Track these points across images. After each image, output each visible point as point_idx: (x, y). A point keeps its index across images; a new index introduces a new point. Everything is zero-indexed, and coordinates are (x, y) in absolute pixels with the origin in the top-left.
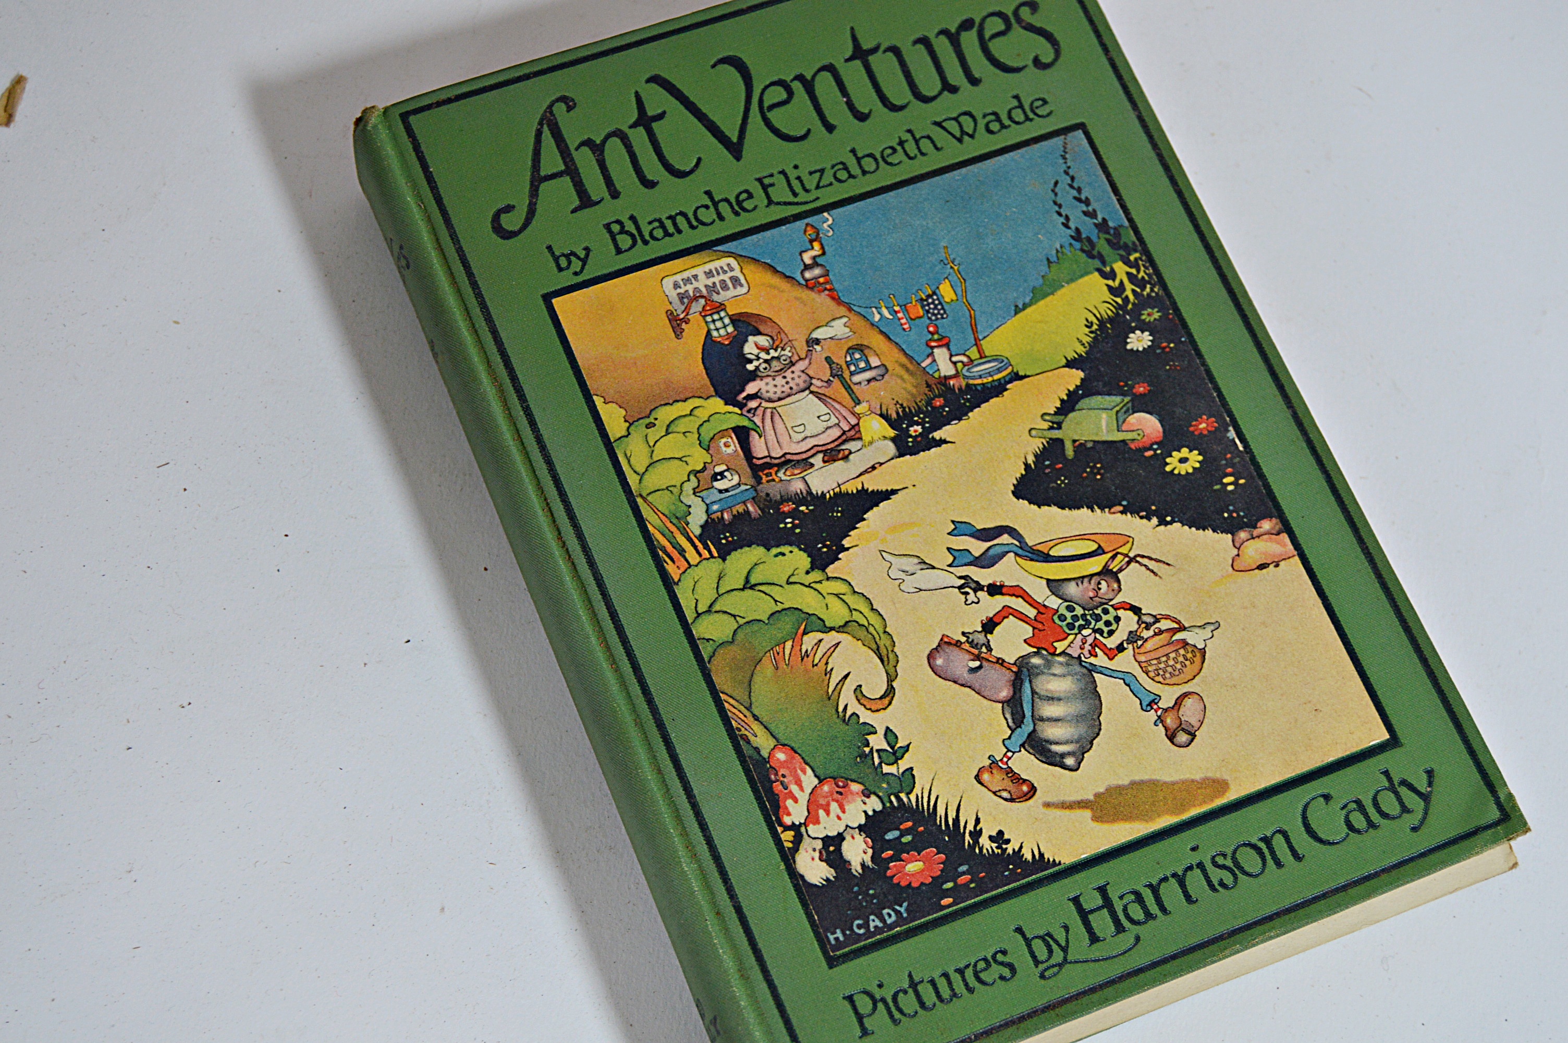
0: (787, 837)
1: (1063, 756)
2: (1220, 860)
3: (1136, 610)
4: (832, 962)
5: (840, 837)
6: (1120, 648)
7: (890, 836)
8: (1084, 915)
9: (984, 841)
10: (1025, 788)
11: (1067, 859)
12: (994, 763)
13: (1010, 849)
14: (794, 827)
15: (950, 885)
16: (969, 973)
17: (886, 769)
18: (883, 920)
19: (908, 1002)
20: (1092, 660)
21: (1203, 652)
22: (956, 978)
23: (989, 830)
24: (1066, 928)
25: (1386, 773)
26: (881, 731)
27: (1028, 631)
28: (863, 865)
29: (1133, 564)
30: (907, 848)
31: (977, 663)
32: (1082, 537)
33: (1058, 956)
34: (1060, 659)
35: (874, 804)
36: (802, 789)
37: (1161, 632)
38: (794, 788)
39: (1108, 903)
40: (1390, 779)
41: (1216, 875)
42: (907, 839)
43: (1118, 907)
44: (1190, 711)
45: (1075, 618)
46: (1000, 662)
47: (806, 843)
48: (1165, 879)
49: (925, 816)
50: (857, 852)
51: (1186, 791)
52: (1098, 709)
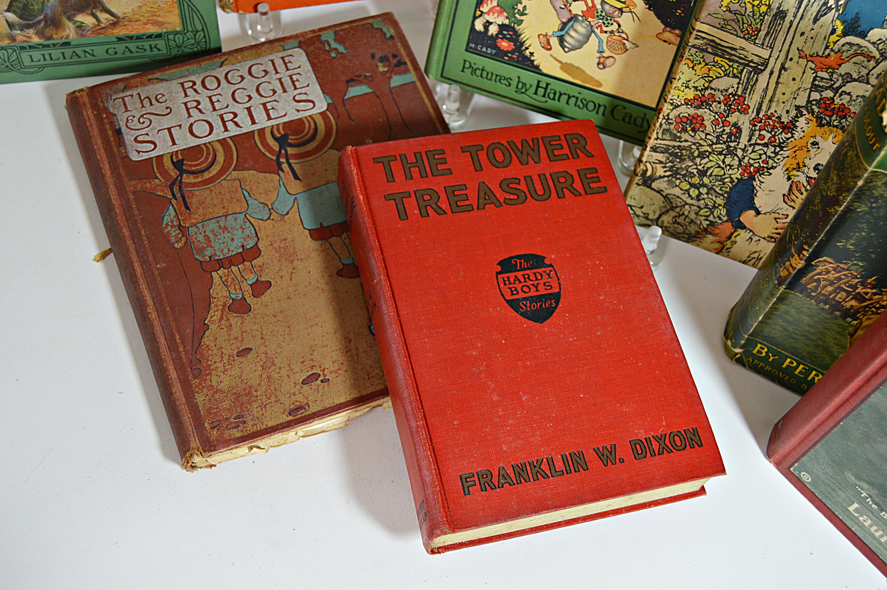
0: (478, 13)
1: (566, 47)
2: (583, 101)
3: (619, 26)
4: (466, 50)
5: (491, 23)
6: (606, 32)
7: (505, 32)
8: (538, 86)
9: (527, 53)
10: (549, 47)
11: (545, 71)
12: (546, 35)
13: (532, 58)
14: (482, 12)
15: (510, 55)
16: (498, 78)
17: (517, 15)
18: (487, 49)
19: (478, 72)
20: (595, 29)
21: (627, 50)
22: (494, 76)
23: (531, 50)
24: (531, 86)
25: (645, 114)
26: (523, 5)
27: (585, 9)
28: (492, 35)
29: (630, 14)
30: (507, 38)
31: (563, 7)
33: (523, 90)
34: (587, 23)
35: (507, 22)
36: (491, 4)
37: (620, 36)
38: (489, 2)
39: (546, 89)
40: (645, 117)
41: (579, 103)
42: (508, 36)
43: (548, 91)
44: (609, 62)
45: (601, 15)
46: (570, 11)
47: (481, 18)
48: (565, 94)
49: (517, 35)
50: (493, 30)
51: (591, 79)
52: (585, 43)
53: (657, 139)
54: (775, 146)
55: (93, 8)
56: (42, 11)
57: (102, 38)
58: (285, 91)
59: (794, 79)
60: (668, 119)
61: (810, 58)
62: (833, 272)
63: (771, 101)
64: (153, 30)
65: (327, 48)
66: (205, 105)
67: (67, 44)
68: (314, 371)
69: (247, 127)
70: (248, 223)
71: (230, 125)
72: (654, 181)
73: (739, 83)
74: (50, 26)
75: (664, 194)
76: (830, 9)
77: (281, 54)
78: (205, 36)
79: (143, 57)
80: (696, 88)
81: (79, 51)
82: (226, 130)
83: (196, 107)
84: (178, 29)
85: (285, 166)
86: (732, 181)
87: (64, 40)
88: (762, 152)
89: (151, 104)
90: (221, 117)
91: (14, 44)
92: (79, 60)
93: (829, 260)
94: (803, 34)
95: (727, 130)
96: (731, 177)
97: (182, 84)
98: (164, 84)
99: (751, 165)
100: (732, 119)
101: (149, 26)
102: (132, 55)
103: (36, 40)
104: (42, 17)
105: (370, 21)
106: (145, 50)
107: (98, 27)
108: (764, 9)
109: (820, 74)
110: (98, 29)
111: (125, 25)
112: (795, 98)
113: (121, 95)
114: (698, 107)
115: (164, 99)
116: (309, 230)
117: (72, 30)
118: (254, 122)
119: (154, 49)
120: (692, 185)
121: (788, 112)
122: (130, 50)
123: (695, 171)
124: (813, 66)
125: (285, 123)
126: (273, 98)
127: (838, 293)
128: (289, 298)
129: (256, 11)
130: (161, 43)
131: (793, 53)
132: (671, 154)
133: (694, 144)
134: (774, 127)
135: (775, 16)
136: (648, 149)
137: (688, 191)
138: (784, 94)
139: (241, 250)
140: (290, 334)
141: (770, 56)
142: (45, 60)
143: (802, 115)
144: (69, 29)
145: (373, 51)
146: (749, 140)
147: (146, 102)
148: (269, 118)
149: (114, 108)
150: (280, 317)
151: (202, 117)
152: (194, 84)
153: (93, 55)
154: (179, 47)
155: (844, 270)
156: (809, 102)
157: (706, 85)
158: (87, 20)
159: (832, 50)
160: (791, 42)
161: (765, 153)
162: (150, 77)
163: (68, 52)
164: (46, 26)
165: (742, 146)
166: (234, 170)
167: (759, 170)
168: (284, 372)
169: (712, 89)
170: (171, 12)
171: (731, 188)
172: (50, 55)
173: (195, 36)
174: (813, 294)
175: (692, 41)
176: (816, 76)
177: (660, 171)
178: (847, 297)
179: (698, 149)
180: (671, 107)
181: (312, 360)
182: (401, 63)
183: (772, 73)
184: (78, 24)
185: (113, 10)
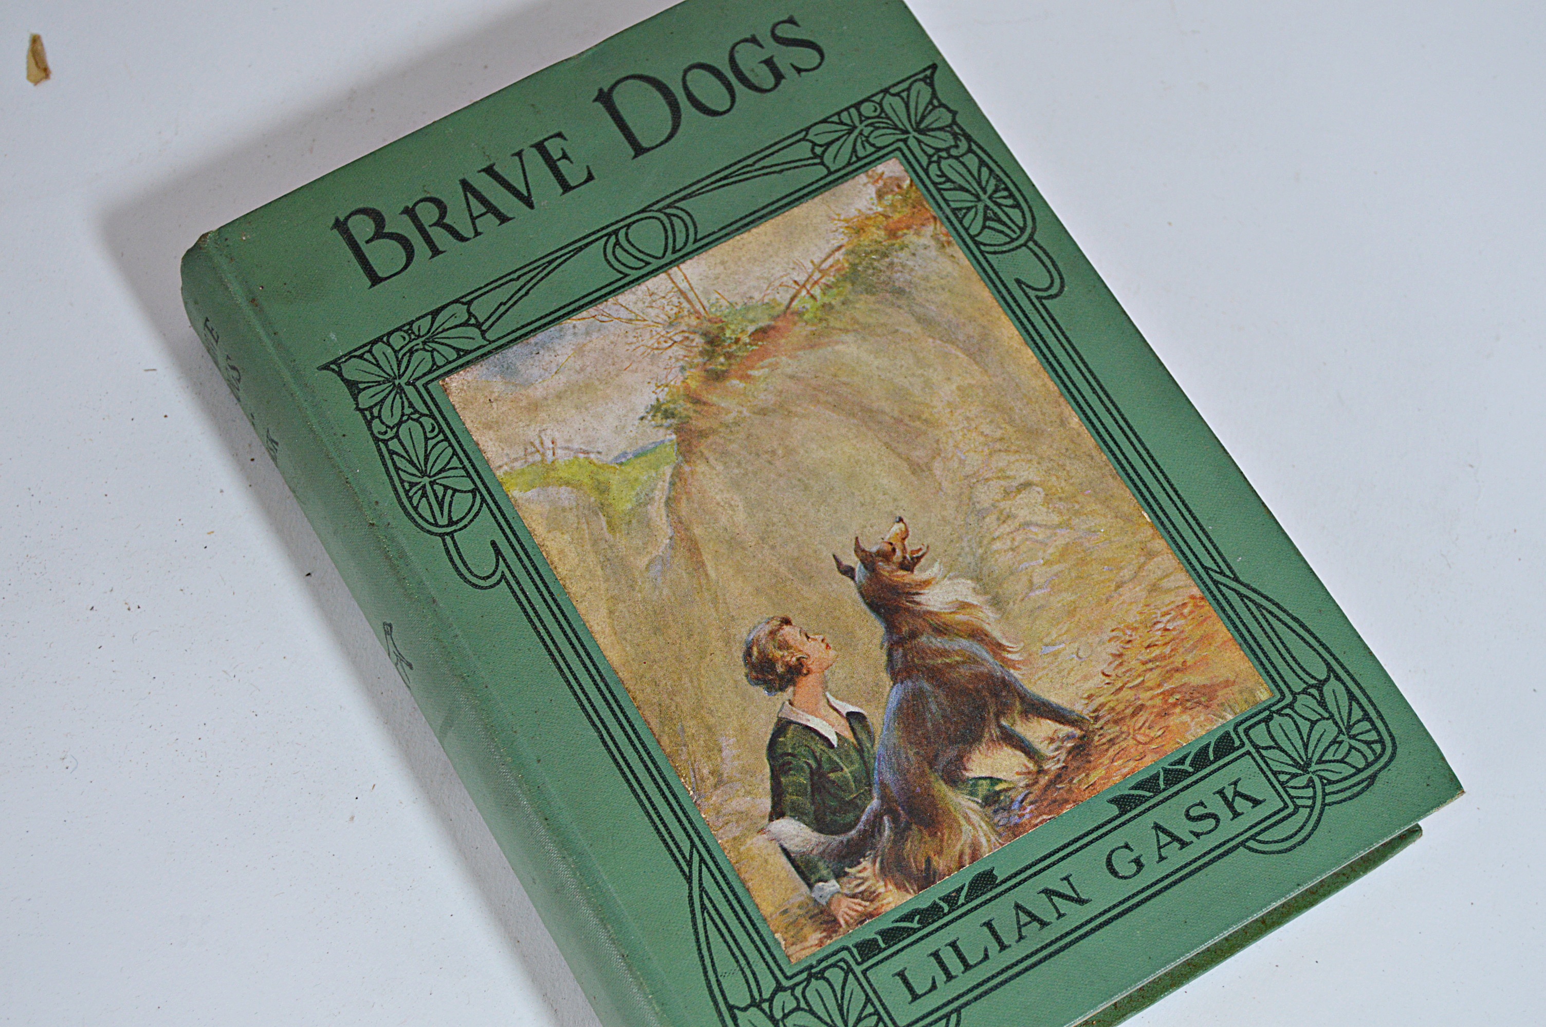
55: (997, 716)
56: (865, 778)
57: (1075, 819)
64: (1195, 727)
67: (985, 878)
74: (908, 827)
78: (1352, 697)
81: (1030, 898)
84: (1263, 697)
87: (971, 873)
91: (836, 943)
92: (1049, 934)
101: (1178, 718)
102: (1189, 853)
103: (892, 899)
104: (875, 803)
106: (1217, 818)
107: (1044, 780)
110: (1048, 790)
111: (1112, 742)
117: (975, 818)
122: (1174, 838)
130: (1246, 773)
142: (950, 977)
144: (968, 819)
158: (1000, 764)
163: (1002, 915)
164: (900, 834)
170: (1207, 639)
172: (955, 948)
173: (1322, 703)
184: (984, 788)
185: (1054, 698)
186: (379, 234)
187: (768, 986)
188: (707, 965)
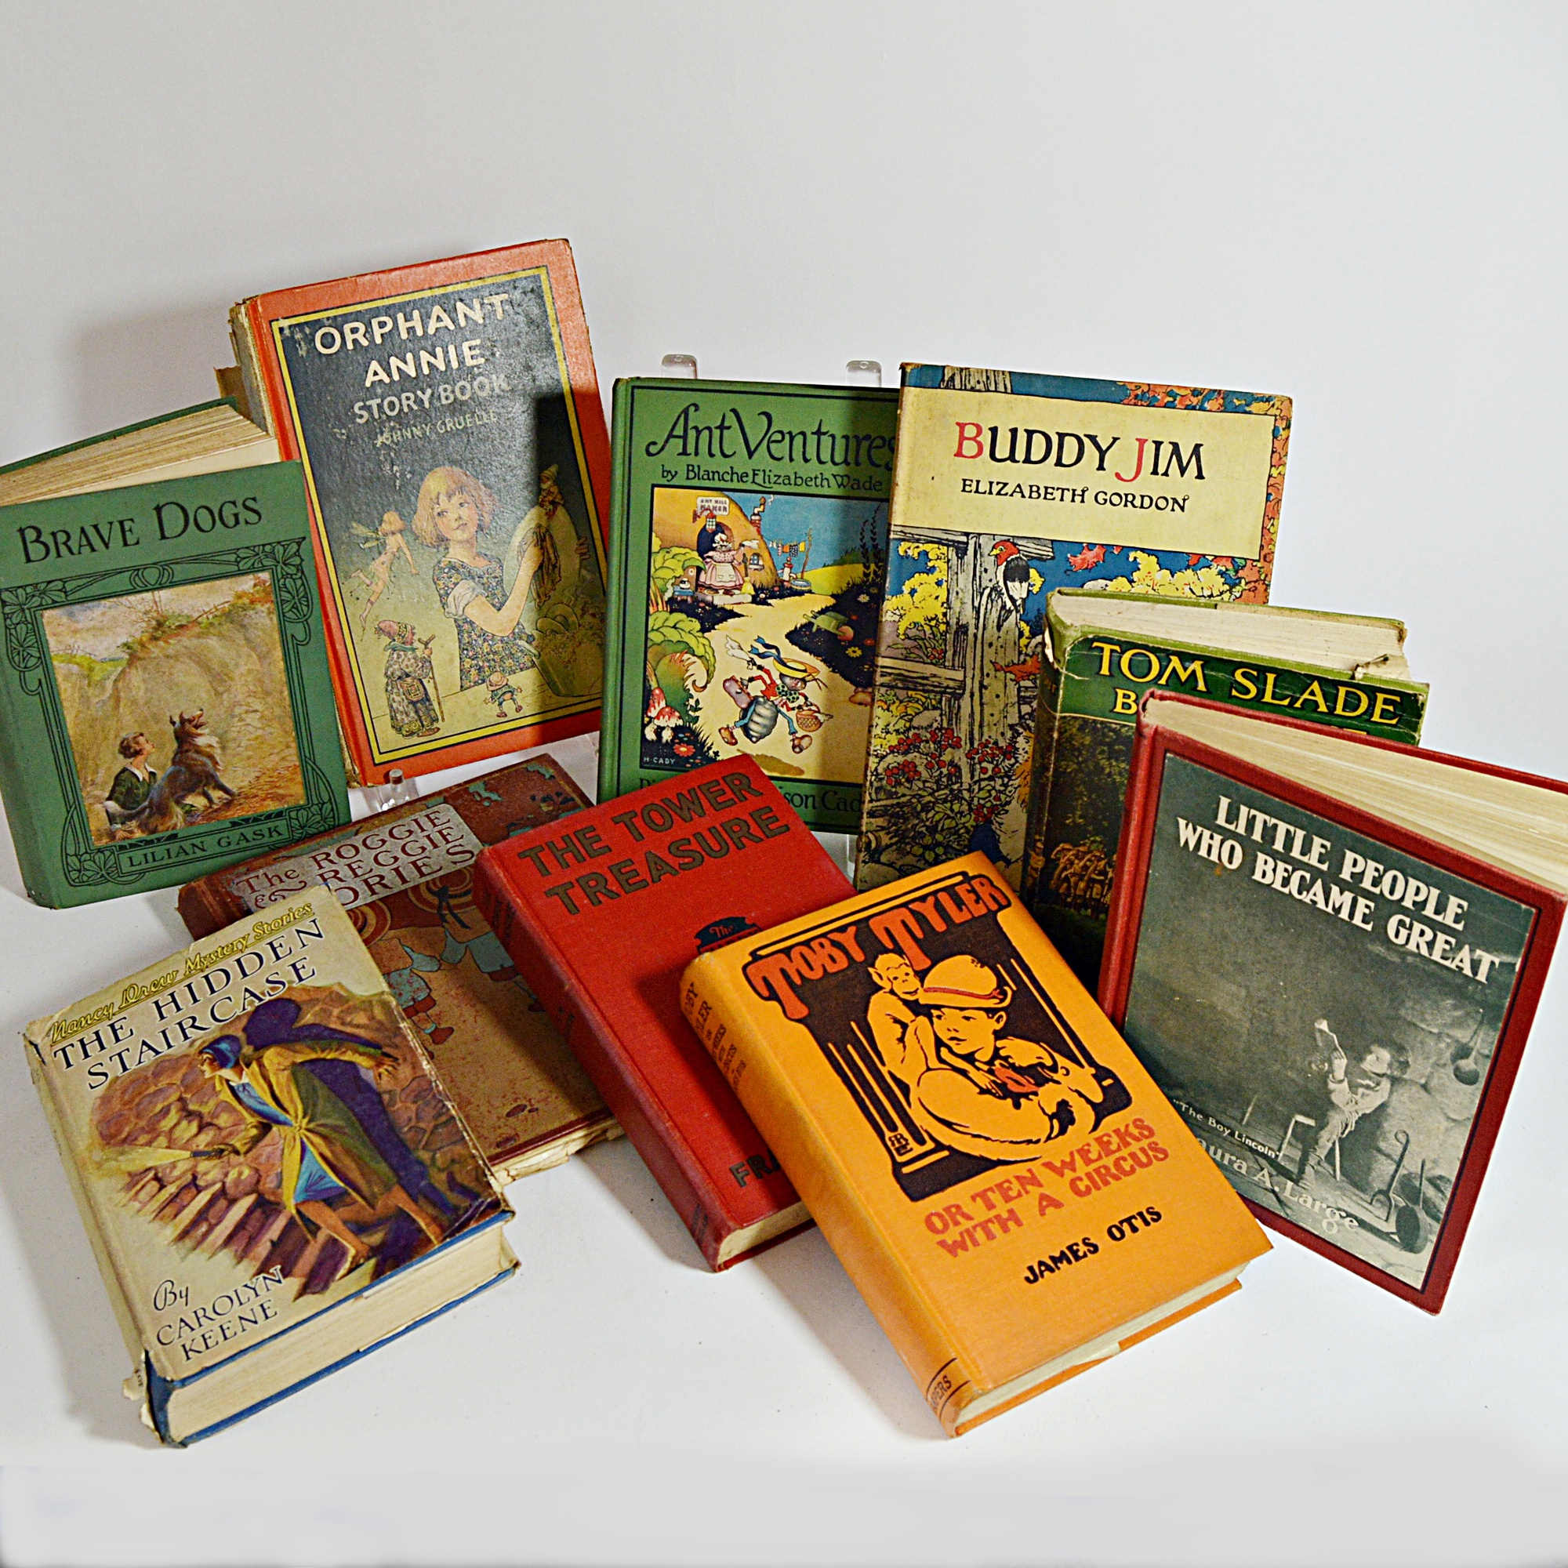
0: (647, 719)
1: (753, 736)
2: (787, 796)
3: (806, 698)
4: (641, 767)
5: (664, 728)
6: (793, 709)
7: (681, 735)
9: (711, 753)
10: (734, 741)
12: (728, 728)
13: (718, 758)
14: (651, 718)
15: (692, 761)
17: (690, 713)
18: (665, 760)
20: (781, 709)
23: (714, 749)
26: (695, 699)
27: (764, 688)
28: (667, 741)
29: (814, 682)
30: (684, 742)
31: (740, 691)
32: (802, 663)
34: (770, 703)
35: (680, 722)
36: (659, 706)
37: (810, 710)
38: (657, 704)
42: (686, 739)
44: (804, 742)
45: (783, 691)
46: (748, 694)
47: (651, 725)
49: (695, 734)
50: (667, 735)
51: (789, 768)
52: (773, 726)
53: (871, 801)
54: (1001, 778)
55: (205, 785)
56: (146, 795)
57: (214, 825)
58: (435, 846)
59: (998, 696)
60: (878, 774)
61: (1006, 669)
62: (1076, 861)
63: (981, 726)
64: (272, 806)
65: (478, 799)
66: (344, 872)
67: (174, 836)
68: (519, 1103)
69: (399, 887)
70: (415, 978)
71: (377, 888)
72: (881, 854)
73: (941, 715)
74: (154, 814)
75: (898, 866)
76: (1010, 611)
77: (424, 813)
78: (332, 810)
79: (260, 846)
80: (897, 731)
81: (187, 845)
82: (373, 893)
83: (335, 877)
84: (302, 802)
85: (449, 917)
86: (968, 831)
87: (170, 833)
88: (989, 788)
89: (281, 881)
90: (366, 881)
91: (112, 843)
92: (187, 857)
93: (1067, 846)
94: (991, 645)
95: (945, 771)
96: (966, 828)
97: (314, 858)
98: (292, 860)
99: (983, 806)
100: (946, 758)
101: (269, 802)
102: (248, 844)
103: (138, 835)
104: (146, 803)
105: (524, 766)
106: (263, 836)
108: (943, 627)
109: (1022, 683)
110: (210, 813)
111: (240, 804)
112: (1006, 717)
113: (245, 878)
114: (906, 753)
115: (295, 874)
116: (489, 973)
117: (180, 817)
118: (404, 881)
119: (274, 834)
120: (926, 848)
121: (1003, 734)
122: (246, 838)
123: (924, 829)
124: (1013, 677)
125: (441, 877)
126: (423, 855)
127: (1092, 888)
128: (477, 1040)
129: (387, 781)
130: (281, 824)
131: (988, 668)
132: (892, 816)
133: (913, 796)
134: (993, 756)
135: (956, 632)
136: (865, 815)
137: (922, 855)
138: (992, 715)
139: (412, 1003)
140: (484, 1072)
141: (965, 677)
142: (147, 862)
143: (1019, 734)
144: (177, 816)
145: (532, 793)
146: (972, 777)
147: (275, 881)
148: (422, 875)
149: (238, 889)
150: (469, 1059)
151: (342, 885)
152: (328, 855)
153: (203, 850)
154: (302, 827)
155: (1085, 853)
156: (1021, 717)
157: (908, 725)
158: (197, 801)
159: (1026, 655)
160: (982, 657)
161: (994, 788)
162: (274, 856)
163: (174, 847)
164: (150, 816)
165: (966, 786)
166: (390, 929)
167: (993, 810)
168: (484, 1109)
169: (915, 728)
170: (292, 780)
171: (969, 840)
172: (153, 853)
173: (321, 810)
174: (1069, 900)
175: (879, 680)
176: (1020, 687)
177: (885, 840)
178: (1103, 888)
179: (919, 802)
180: (877, 760)
181: (515, 1093)
182: (566, 800)
183: (972, 695)
184: (187, 808)
185: (228, 785)
186: (37, 540)
187: (83, 850)
188: (64, 838)
